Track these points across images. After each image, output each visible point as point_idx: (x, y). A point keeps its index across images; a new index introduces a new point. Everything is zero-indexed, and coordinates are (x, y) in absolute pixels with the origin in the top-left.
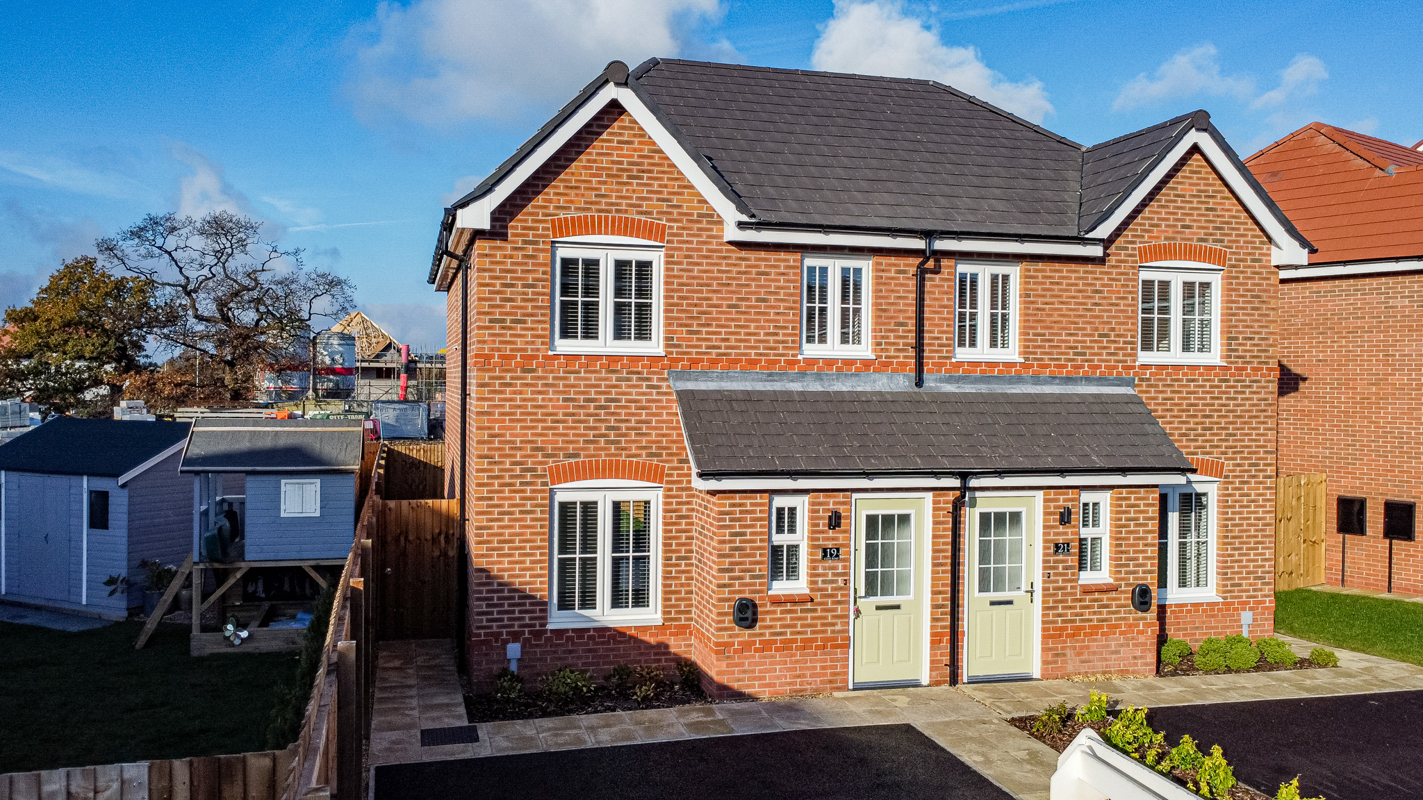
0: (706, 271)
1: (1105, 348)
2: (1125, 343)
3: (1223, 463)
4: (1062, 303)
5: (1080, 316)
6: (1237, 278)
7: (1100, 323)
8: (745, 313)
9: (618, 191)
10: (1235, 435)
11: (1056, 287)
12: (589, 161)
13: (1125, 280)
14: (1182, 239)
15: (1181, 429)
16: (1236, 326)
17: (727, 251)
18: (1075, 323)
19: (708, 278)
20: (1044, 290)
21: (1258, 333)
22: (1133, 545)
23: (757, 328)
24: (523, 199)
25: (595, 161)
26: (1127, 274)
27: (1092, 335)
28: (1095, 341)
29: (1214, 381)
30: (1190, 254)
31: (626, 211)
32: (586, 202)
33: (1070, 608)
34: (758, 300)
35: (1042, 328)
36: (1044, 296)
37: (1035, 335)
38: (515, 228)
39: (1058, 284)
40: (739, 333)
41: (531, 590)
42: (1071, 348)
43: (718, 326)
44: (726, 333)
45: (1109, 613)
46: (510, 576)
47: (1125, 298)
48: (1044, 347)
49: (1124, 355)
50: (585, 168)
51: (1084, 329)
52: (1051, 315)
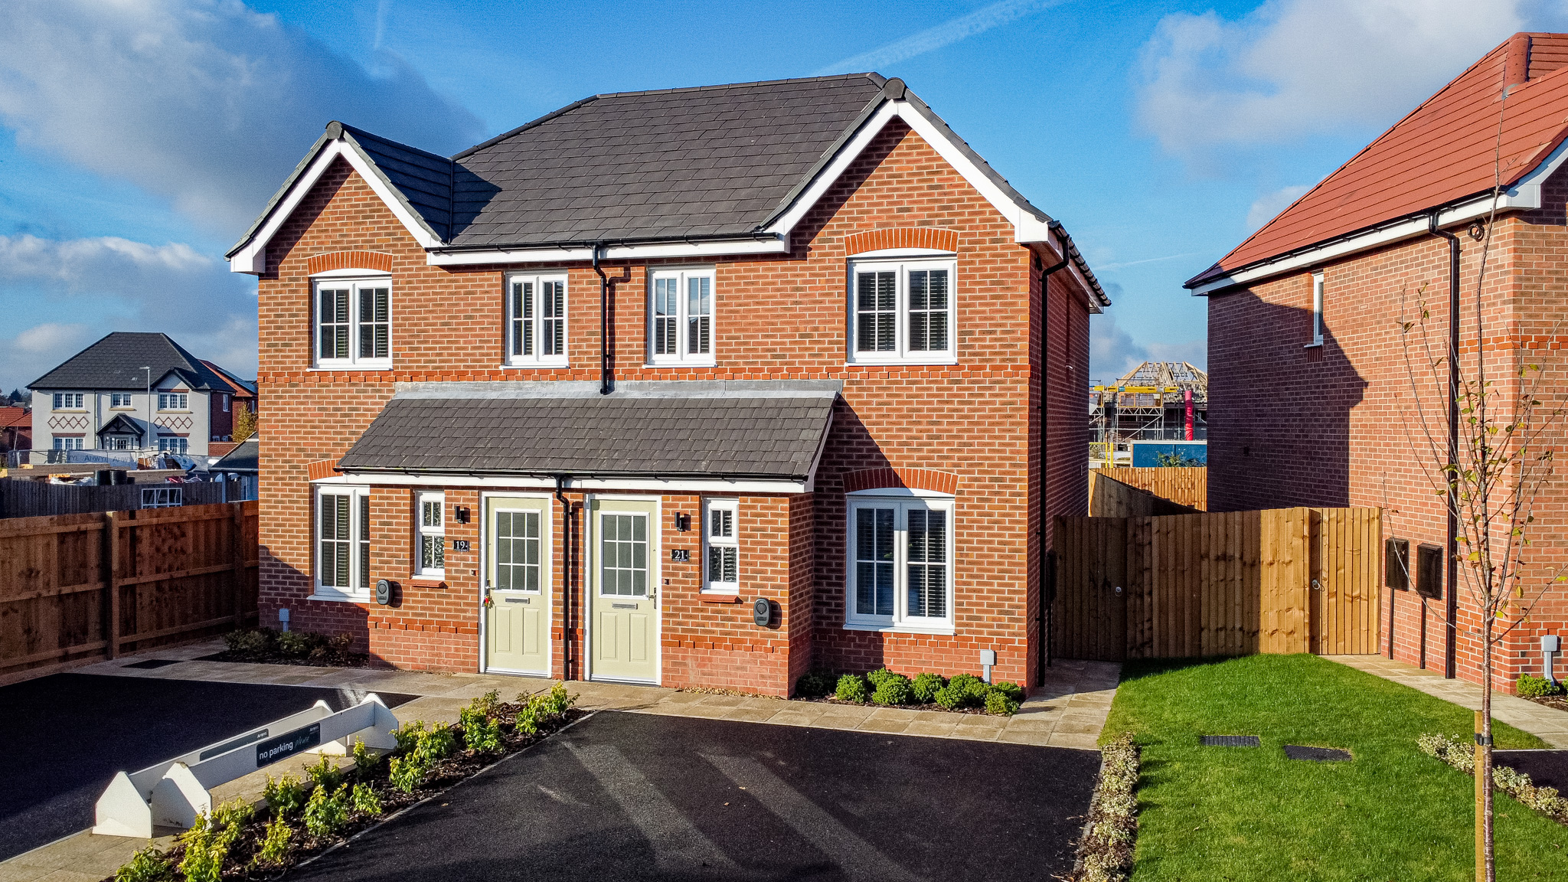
0: (423, 294)
1: (807, 349)
2: (830, 342)
3: (955, 477)
4: (758, 303)
5: (778, 316)
6: (972, 263)
7: (801, 322)
8: (455, 329)
9: (355, 230)
10: (971, 445)
11: (751, 287)
12: (334, 207)
13: (830, 275)
14: (900, 224)
15: (901, 437)
16: (970, 319)
17: (441, 275)
18: (773, 324)
19: (425, 300)
20: (737, 291)
21: (1000, 325)
22: (760, 557)
23: (465, 342)
24: (288, 244)
25: (339, 207)
26: (833, 268)
27: (793, 336)
28: (795, 343)
29: (943, 382)
30: (910, 239)
31: (362, 247)
32: (332, 242)
33: (691, 617)
34: (466, 317)
35: (736, 330)
36: (738, 298)
37: (728, 338)
38: (284, 268)
39: (753, 283)
40: (450, 348)
41: (297, 566)
42: (768, 350)
43: (433, 342)
44: (440, 348)
45: (733, 626)
46: (283, 554)
47: (830, 295)
48: (739, 351)
49: (830, 356)
50: (332, 213)
51: (783, 330)
52: (745, 317)
